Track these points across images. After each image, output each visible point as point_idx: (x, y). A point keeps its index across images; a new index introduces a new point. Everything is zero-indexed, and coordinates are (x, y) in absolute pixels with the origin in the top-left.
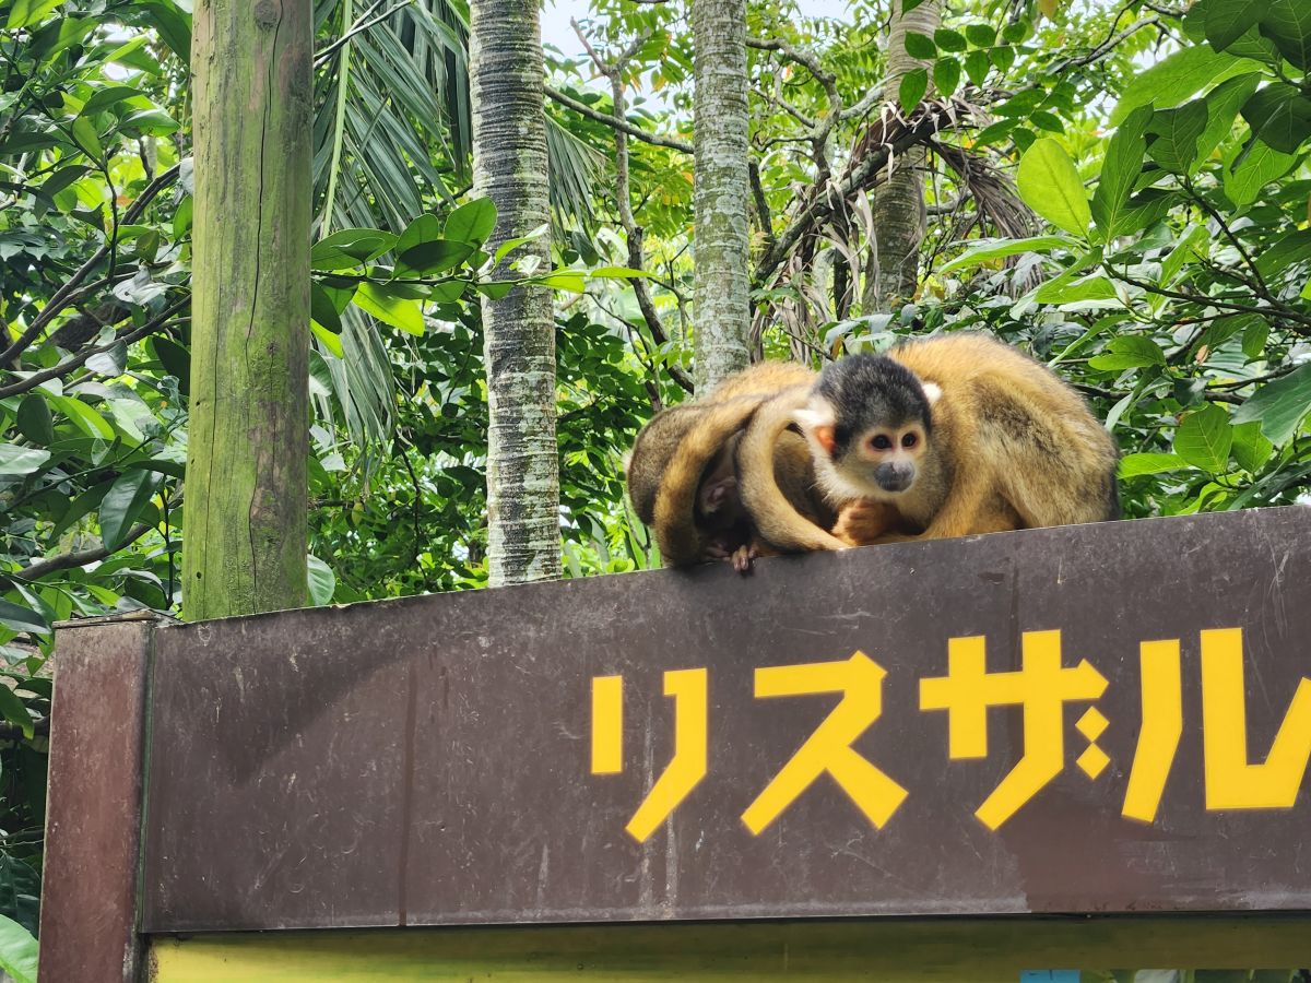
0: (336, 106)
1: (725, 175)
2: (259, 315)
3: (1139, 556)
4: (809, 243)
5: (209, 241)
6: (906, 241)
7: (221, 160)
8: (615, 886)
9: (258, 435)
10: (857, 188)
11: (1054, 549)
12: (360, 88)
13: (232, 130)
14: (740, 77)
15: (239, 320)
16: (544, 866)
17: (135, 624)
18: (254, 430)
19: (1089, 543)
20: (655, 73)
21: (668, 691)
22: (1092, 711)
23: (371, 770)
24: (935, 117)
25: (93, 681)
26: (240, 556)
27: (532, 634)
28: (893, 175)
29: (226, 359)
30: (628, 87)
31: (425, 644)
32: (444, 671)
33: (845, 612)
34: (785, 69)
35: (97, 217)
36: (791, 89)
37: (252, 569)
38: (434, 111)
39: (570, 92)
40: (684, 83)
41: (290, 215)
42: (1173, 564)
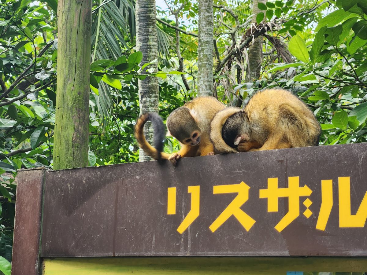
0: (97, 23)
1: (207, 43)
2: (76, 84)
3: (321, 156)
4: (230, 62)
5: (62, 63)
6: (257, 62)
7: (66, 40)
8: (174, 246)
9: (75, 118)
10: (244, 47)
11: (297, 154)
12: (105, 18)
13: (69, 32)
14: (211, 16)
15: (70, 85)
16: (154, 240)
17: (40, 170)
18: (74, 116)
19: (307, 152)
20: (187, 15)
21: (189, 192)
22: (308, 199)
23: (105, 212)
24: (266, 28)
25: (28, 186)
26: (69, 151)
27: (151, 175)
28: (254, 44)
29: (66, 96)
30: (179, 18)
31: (121, 177)
32: (126, 185)
33: (239, 170)
34: (223, 13)
35: (31, 55)
36: (225, 19)
37: (73, 155)
38: (125, 25)
39: (164, 20)
40: (195, 17)
41: (85, 56)
42: (331, 158)
